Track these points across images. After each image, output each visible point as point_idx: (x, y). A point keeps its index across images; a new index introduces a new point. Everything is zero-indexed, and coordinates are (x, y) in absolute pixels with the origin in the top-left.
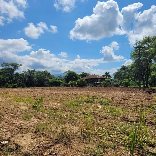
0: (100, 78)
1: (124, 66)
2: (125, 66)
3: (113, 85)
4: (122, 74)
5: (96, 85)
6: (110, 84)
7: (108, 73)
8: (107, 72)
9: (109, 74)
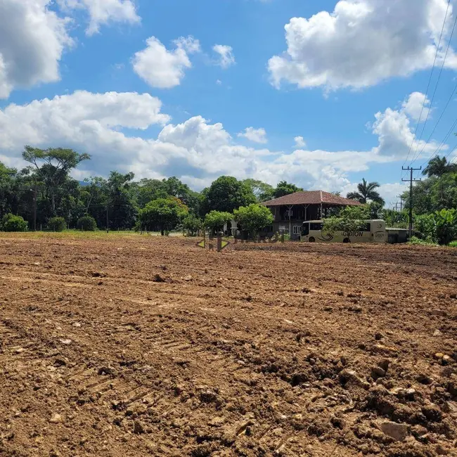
0: (329, 201)
1: (441, 158)
2: (444, 160)
3: (380, 236)
4: (433, 194)
5: (312, 233)
6: (369, 229)
7: (370, 185)
8: (365, 183)
9: (376, 190)
